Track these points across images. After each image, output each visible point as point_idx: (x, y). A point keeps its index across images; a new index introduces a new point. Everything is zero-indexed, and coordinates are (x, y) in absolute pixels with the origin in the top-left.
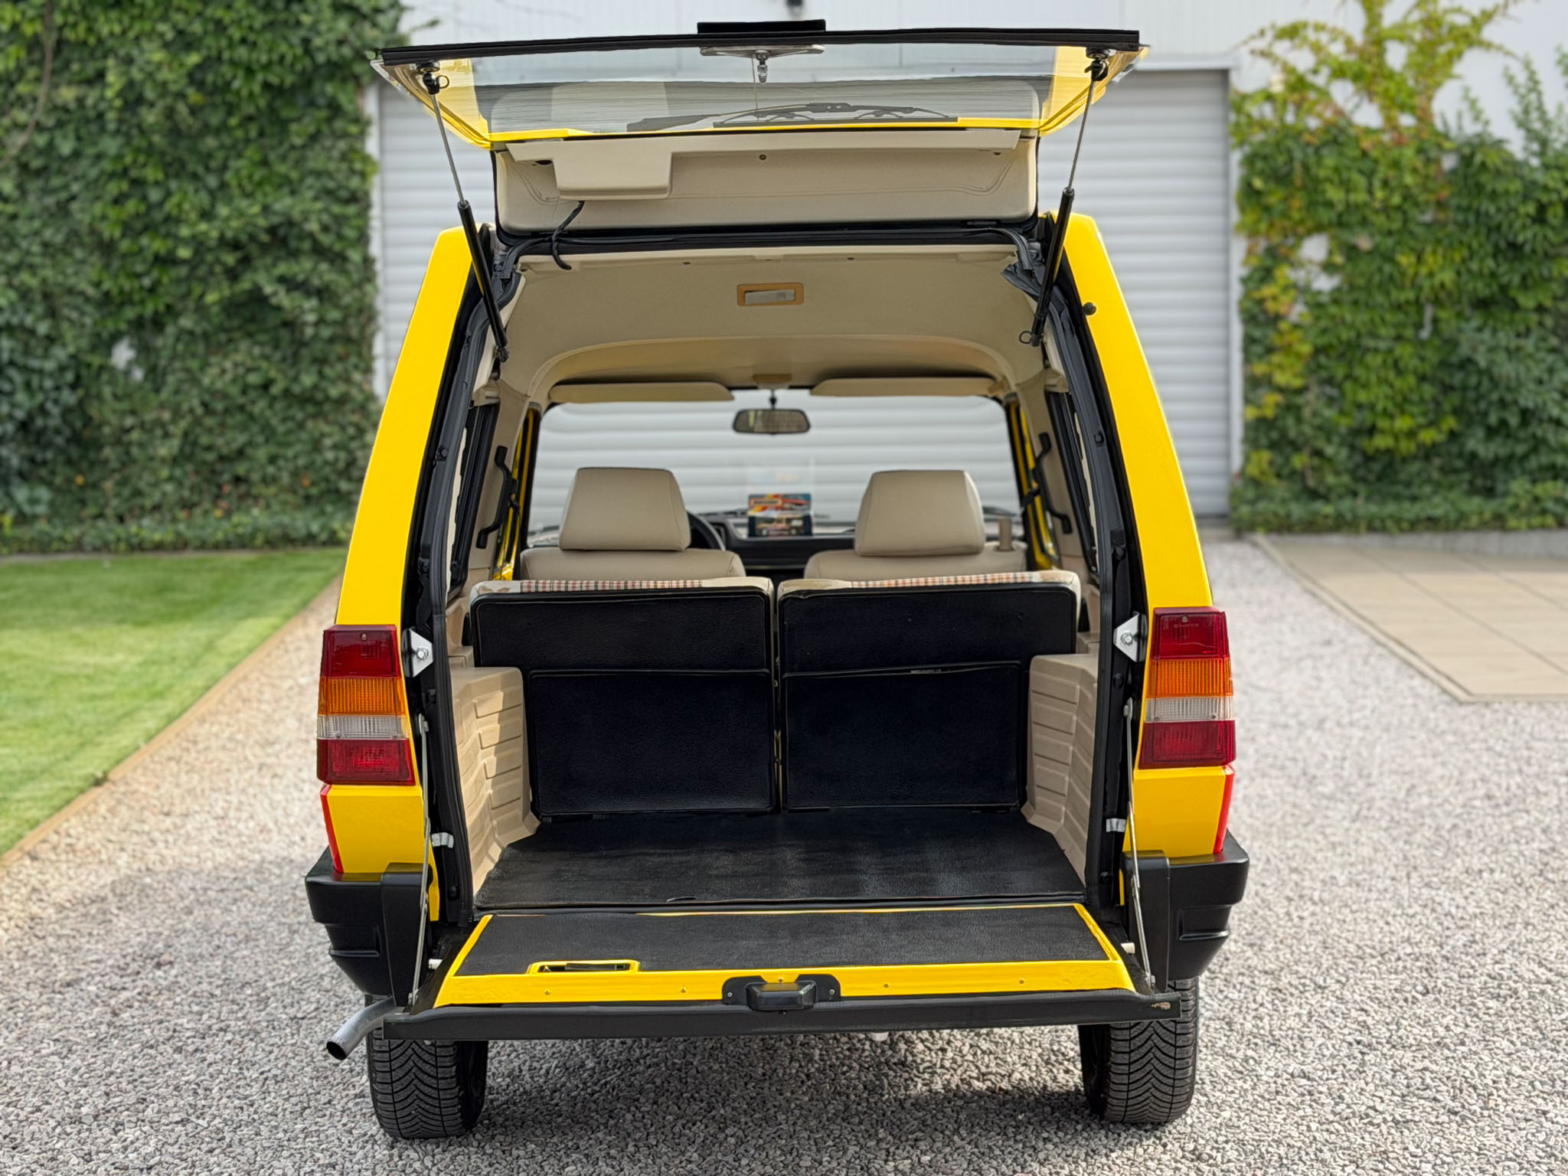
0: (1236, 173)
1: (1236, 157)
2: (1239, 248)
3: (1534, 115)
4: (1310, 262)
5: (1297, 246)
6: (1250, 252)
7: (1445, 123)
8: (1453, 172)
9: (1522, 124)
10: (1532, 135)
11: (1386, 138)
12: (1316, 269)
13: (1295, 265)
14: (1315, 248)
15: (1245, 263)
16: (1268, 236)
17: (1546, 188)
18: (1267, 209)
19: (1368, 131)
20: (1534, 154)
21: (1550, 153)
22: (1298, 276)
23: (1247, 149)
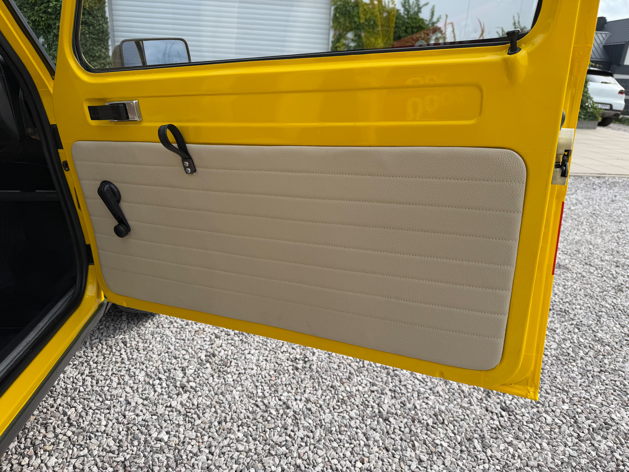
0: (332, 12)
1: (333, 8)
2: (332, 33)
3: (407, 4)
4: (349, 38)
5: (346, 34)
6: (335, 34)
7: (385, 4)
8: (386, 17)
9: (404, 6)
10: (406, 10)
11: (370, 7)
12: (350, 41)
13: (346, 39)
14: (350, 35)
15: (333, 37)
16: (339, 31)
17: (408, 23)
18: (339, 23)
19: (366, 4)
20: (405, 14)
21: (409, 15)
22: (346, 42)
23: (336, 6)
